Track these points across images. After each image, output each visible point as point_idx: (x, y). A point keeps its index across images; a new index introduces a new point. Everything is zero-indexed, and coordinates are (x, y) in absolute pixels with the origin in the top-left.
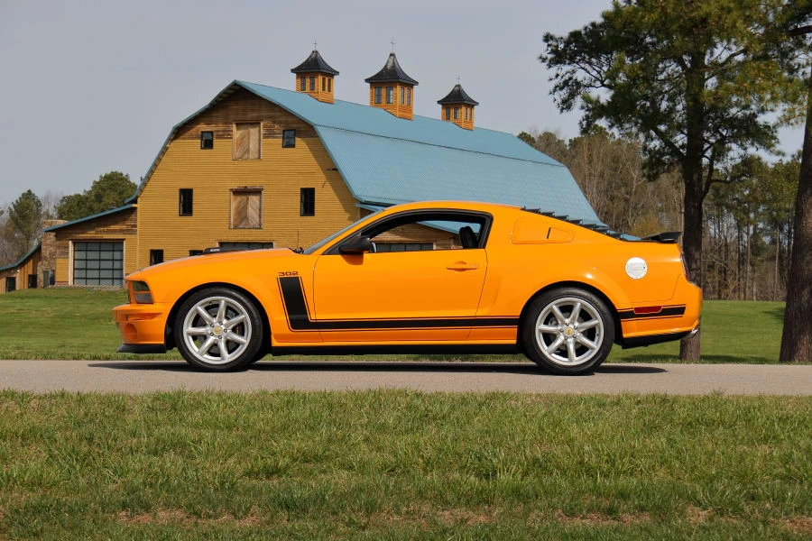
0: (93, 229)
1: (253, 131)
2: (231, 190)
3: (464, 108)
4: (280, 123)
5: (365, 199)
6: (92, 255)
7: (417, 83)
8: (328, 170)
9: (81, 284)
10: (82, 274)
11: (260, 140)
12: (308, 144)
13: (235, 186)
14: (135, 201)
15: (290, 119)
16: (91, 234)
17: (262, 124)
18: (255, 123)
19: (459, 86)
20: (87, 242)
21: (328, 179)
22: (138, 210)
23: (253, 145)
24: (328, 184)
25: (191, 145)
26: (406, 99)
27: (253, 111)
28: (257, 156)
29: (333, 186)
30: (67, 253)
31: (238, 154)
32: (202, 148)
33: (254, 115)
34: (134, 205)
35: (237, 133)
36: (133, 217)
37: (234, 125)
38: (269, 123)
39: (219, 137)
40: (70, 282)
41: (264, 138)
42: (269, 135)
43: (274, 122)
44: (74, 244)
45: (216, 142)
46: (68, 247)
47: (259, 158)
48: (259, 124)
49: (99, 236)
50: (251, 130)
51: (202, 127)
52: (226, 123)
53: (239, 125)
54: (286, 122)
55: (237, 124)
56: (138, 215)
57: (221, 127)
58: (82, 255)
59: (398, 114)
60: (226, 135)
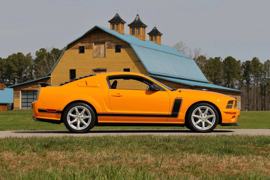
0: (31, 86)
1: (102, 46)
2: (93, 70)
3: (158, 36)
4: (114, 43)
5: (152, 73)
6: (29, 97)
7: (147, 26)
8: (135, 61)
9: (25, 108)
10: (26, 104)
11: (105, 50)
12: (126, 51)
13: (95, 68)
14: (50, 75)
15: (118, 41)
16: (30, 88)
17: (106, 43)
18: (103, 43)
19: (155, 27)
20: (28, 91)
21: (136, 65)
22: (51, 78)
23: (102, 52)
24: (136, 67)
25: (75, 52)
26: (144, 33)
27: (102, 38)
28: (104, 56)
29: (138, 68)
30: (19, 96)
31: (95, 55)
32: (79, 53)
33: (102, 39)
34: (50, 76)
35: (95, 47)
36: (49, 81)
37: (94, 44)
38: (109, 43)
39: (87, 48)
40: (21, 108)
41: (107, 49)
42: (109, 47)
43: (112, 42)
44: (22, 92)
45: (85, 50)
46: (19, 94)
47: (105, 57)
48: (104, 43)
49: (33, 89)
50: (101, 45)
51: (80, 44)
52: (90, 43)
53: (96, 43)
54: (117, 42)
55: (95, 43)
56: (51, 80)
57: (88, 44)
58: (25, 97)
59: (142, 39)
60: (90, 48)
